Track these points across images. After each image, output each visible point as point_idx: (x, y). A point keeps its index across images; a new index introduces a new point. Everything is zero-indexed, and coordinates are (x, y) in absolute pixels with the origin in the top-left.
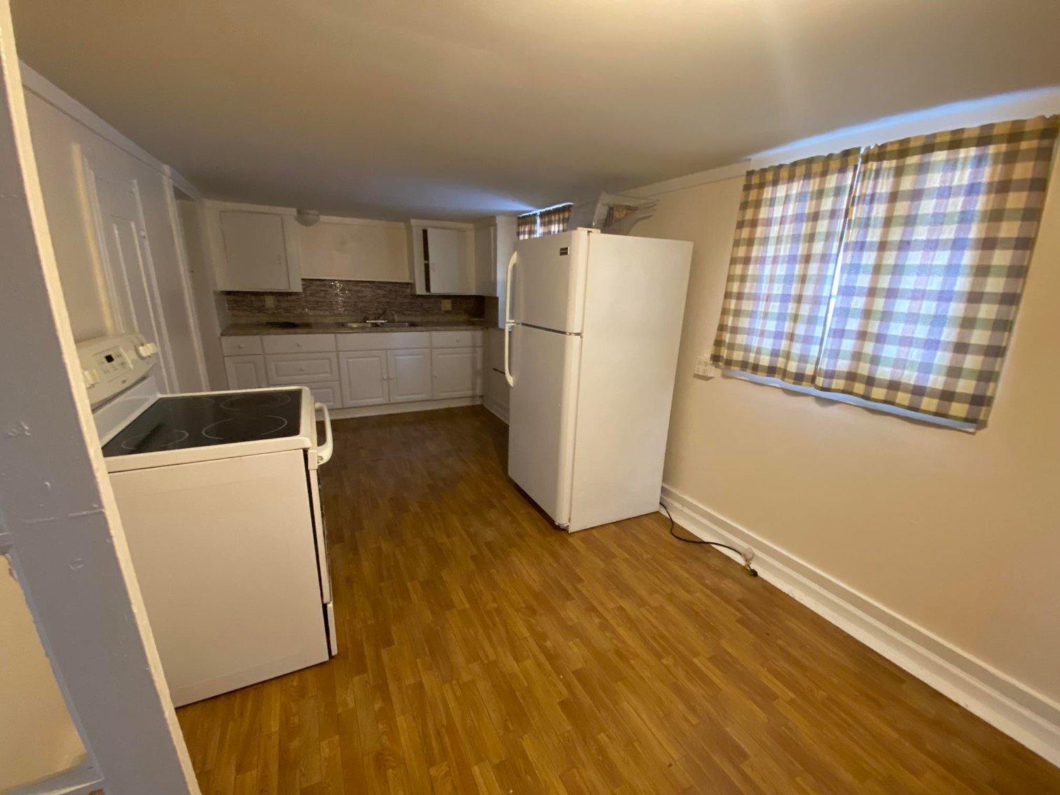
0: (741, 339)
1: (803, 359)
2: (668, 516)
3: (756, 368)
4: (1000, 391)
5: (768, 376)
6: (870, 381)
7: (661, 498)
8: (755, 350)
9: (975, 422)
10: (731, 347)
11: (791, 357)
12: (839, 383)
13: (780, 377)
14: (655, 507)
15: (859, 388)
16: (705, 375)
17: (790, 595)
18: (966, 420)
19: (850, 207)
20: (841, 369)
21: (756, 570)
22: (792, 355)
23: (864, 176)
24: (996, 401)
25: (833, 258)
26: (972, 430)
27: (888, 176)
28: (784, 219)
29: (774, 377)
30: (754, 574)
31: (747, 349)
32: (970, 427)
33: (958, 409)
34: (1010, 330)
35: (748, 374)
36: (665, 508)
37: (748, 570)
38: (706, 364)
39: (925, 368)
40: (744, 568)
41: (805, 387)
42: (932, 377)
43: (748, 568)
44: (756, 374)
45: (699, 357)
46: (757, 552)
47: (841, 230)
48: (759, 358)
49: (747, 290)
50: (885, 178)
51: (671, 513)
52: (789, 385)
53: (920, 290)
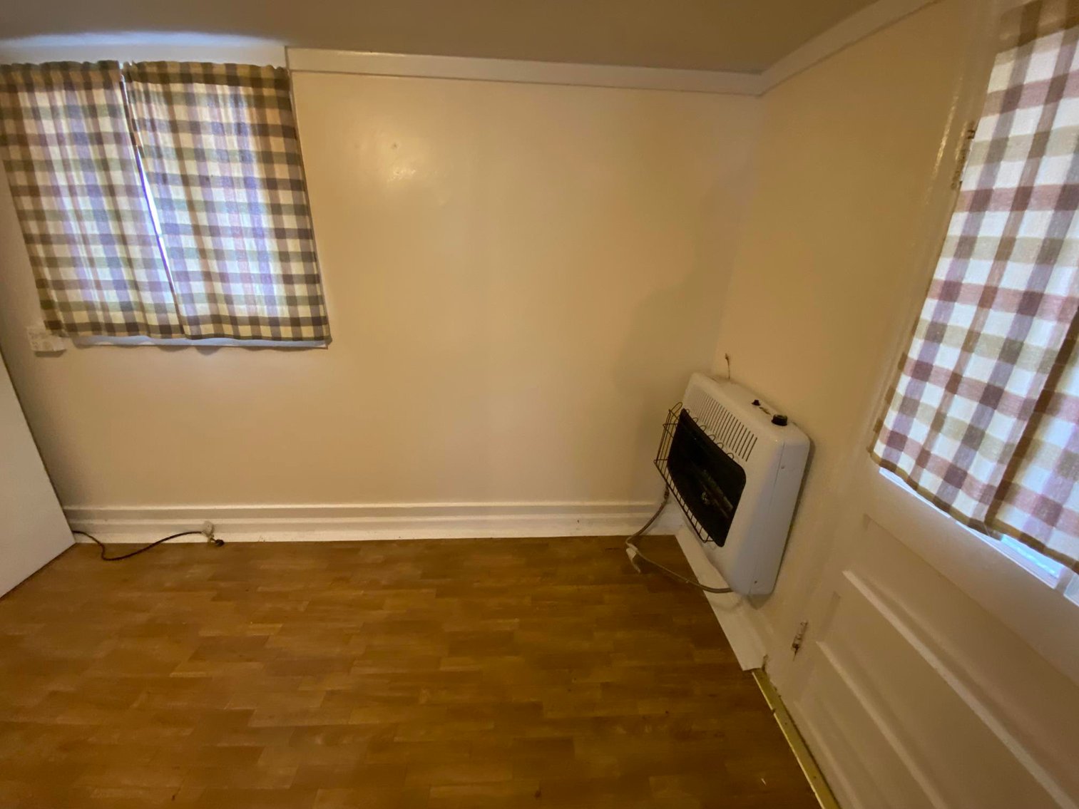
0: (74, 296)
1: (160, 308)
2: (94, 542)
3: (111, 328)
4: (330, 309)
5: (130, 335)
6: (234, 321)
7: (70, 525)
8: (99, 306)
9: (323, 339)
10: (66, 306)
11: (146, 309)
12: (208, 328)
13: (146, 333)
14: (70, 540)
15: (228, 329)
16: (50, 349)
17: (260, 541)
18: (316, 339)
19: (133, 132)
20: (202, 314)
21: (221, 539)
22: (147, 307)
23: (134, 96)
24: (331, 319)
25: (140, 190)
26: (324, 346)
27: (159, 101)
28: (61, 138)
29: (139, 334)
30: (221, 543)
31: (89, 307)
32: (322, 344)
33: (307, 331)
34: (316, 260)
35: (106, 339)
36: (84, 533)
37: (213, 543)
38: (43, 336)
39: (270, 301)
40: (208, 544)
41: (177, 340)
42: (278, 308)
43: (212, 541)
44: (115, 335)
45: (28, 328)
46: (215, 521)
47: (134, 158)
48: (109, 316)
49: (52, 231)
50: (157, 103)
51: (96, 536)
52: (158, 339)
53: (237, 227)
